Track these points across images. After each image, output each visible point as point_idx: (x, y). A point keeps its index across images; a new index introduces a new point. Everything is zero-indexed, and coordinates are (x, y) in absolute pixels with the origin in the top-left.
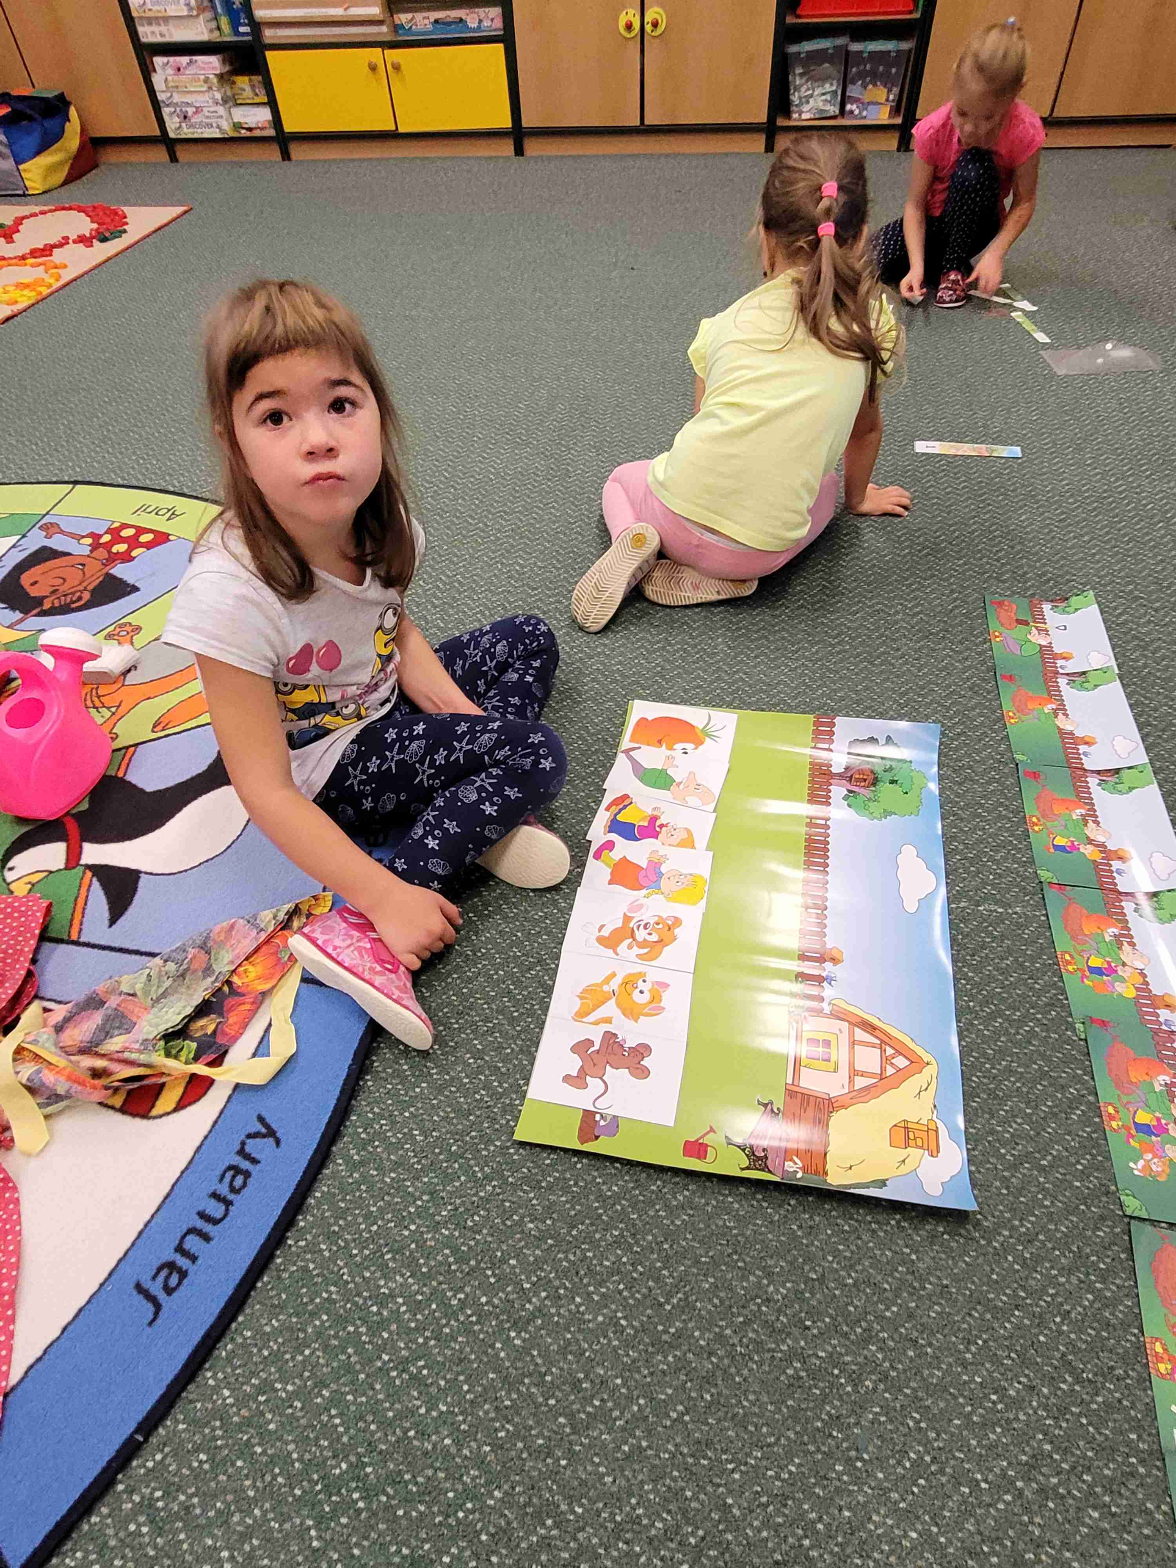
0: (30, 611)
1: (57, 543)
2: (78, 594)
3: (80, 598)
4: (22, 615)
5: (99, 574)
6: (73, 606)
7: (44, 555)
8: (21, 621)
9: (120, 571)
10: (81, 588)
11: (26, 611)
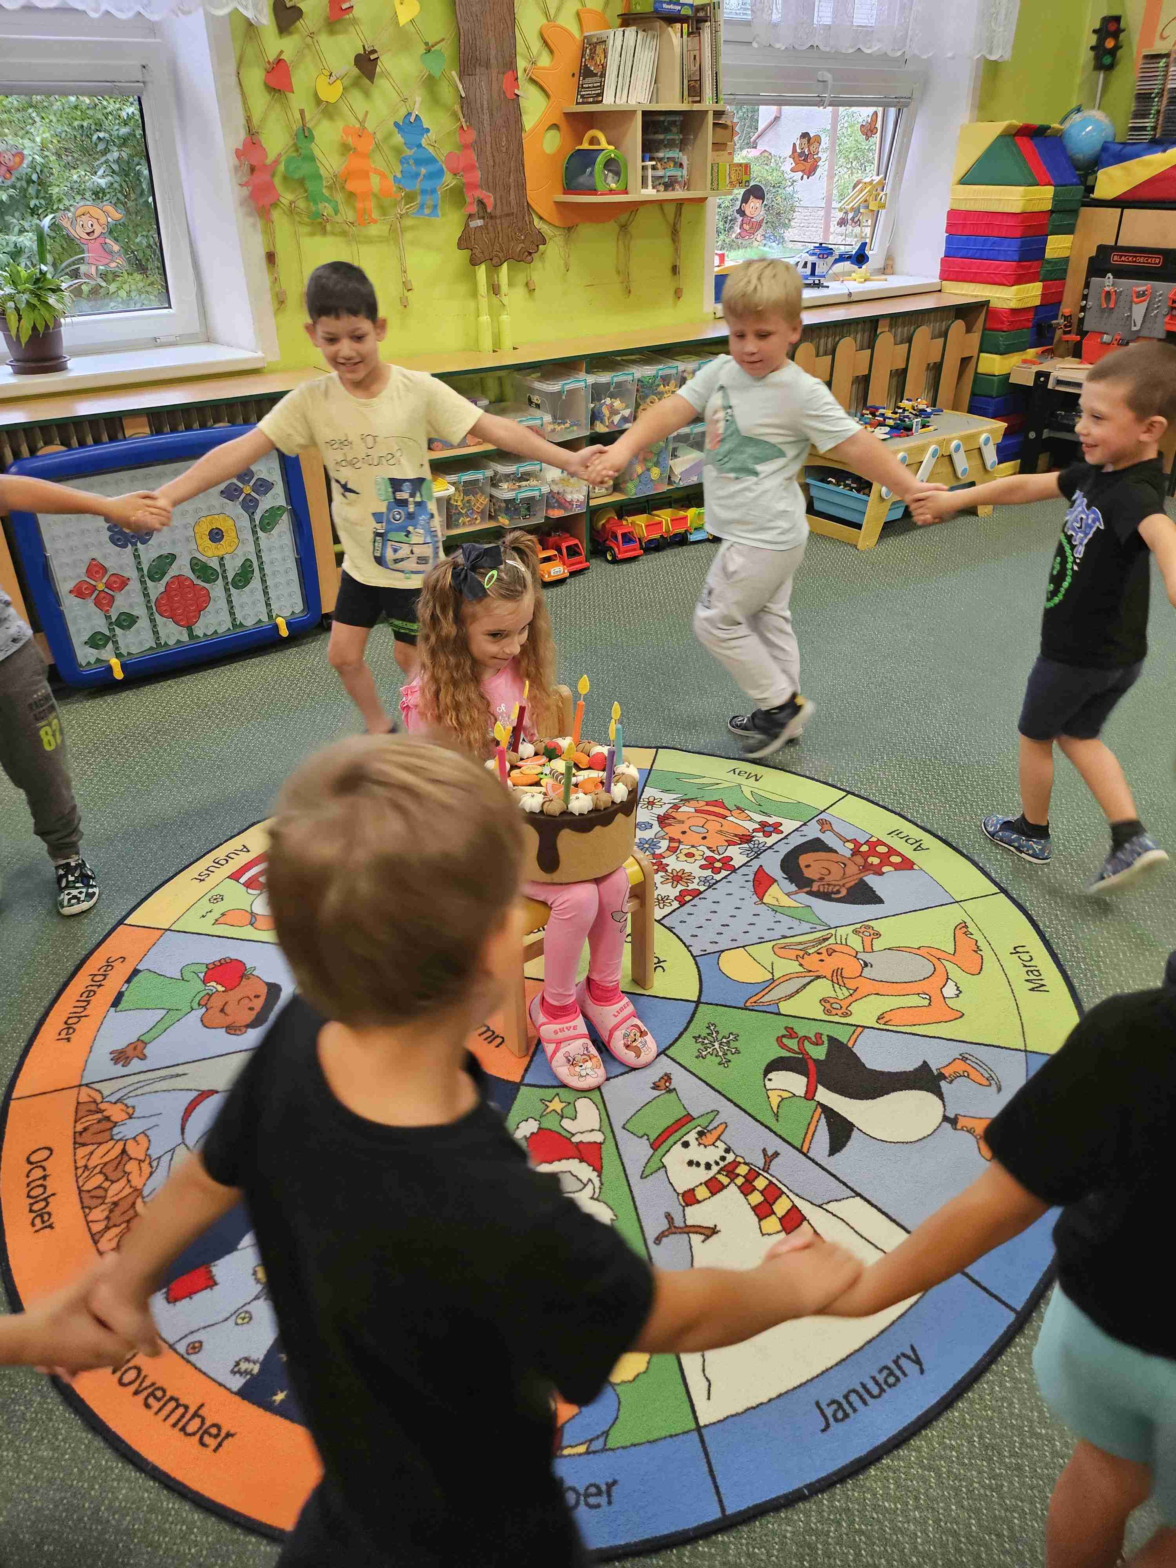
0: (802, 888)
1: (829, 839)
2: (837, 888)
3: (838, 892)
4: (797, 889)
5: (855, 877)
6: (833, 896)
7: (817, 845)
8: (796, 893)
9: (871, 880)
10: (841, 883)
11: (800, 886)
